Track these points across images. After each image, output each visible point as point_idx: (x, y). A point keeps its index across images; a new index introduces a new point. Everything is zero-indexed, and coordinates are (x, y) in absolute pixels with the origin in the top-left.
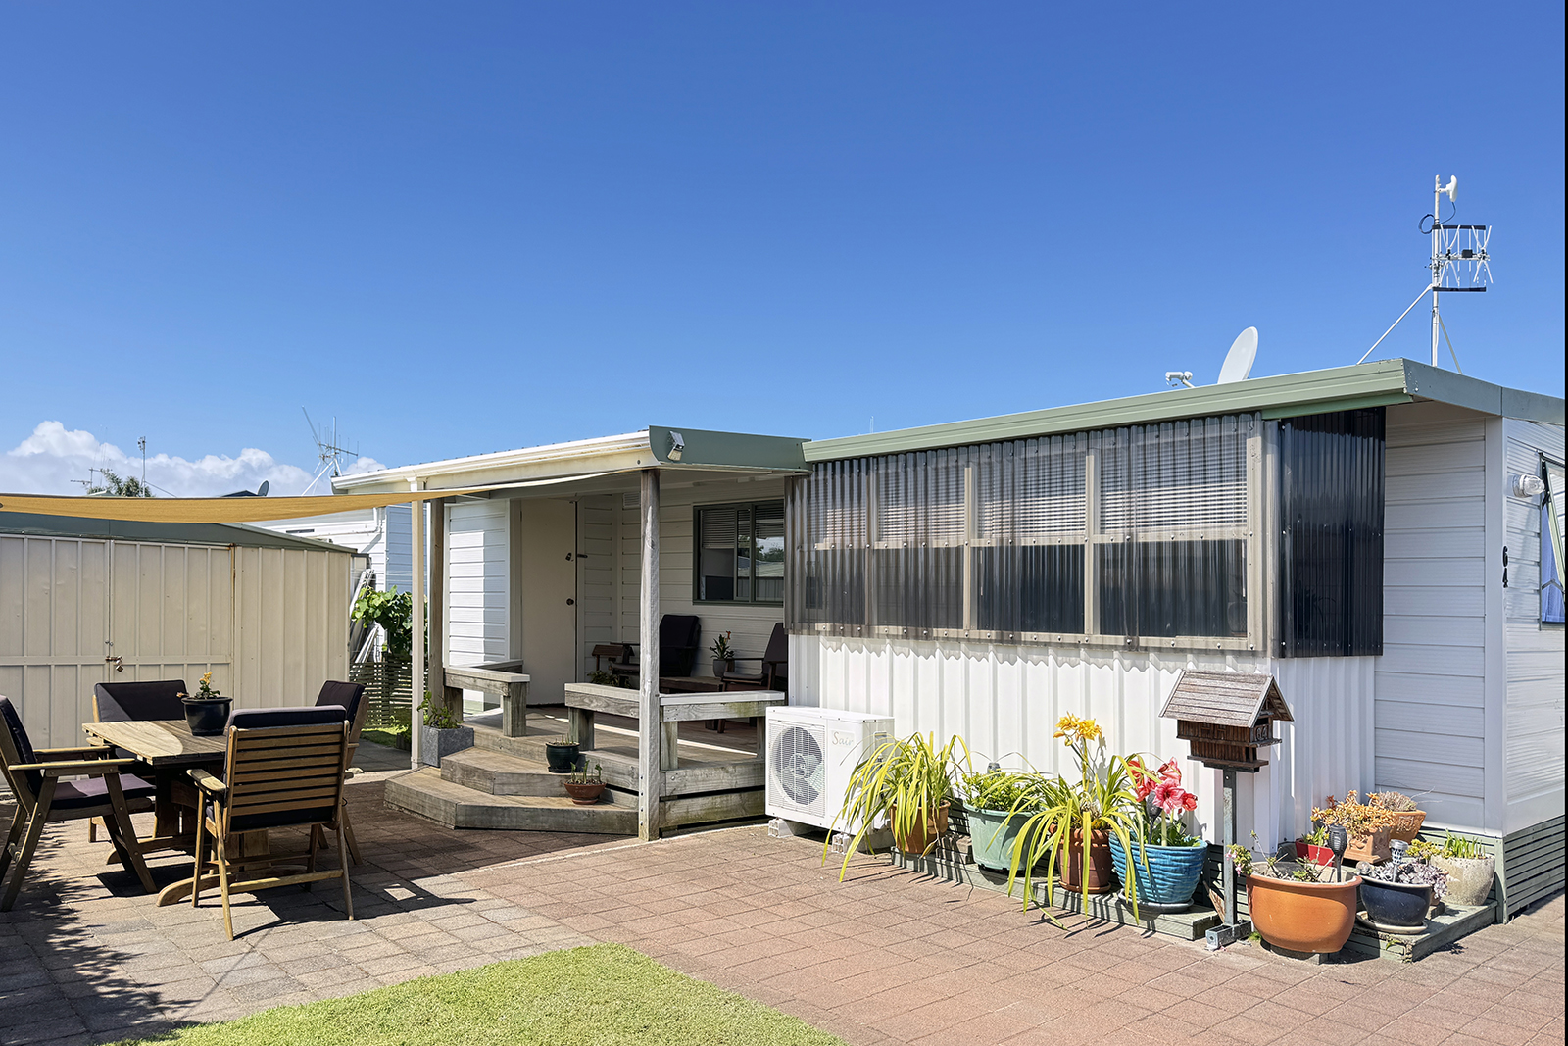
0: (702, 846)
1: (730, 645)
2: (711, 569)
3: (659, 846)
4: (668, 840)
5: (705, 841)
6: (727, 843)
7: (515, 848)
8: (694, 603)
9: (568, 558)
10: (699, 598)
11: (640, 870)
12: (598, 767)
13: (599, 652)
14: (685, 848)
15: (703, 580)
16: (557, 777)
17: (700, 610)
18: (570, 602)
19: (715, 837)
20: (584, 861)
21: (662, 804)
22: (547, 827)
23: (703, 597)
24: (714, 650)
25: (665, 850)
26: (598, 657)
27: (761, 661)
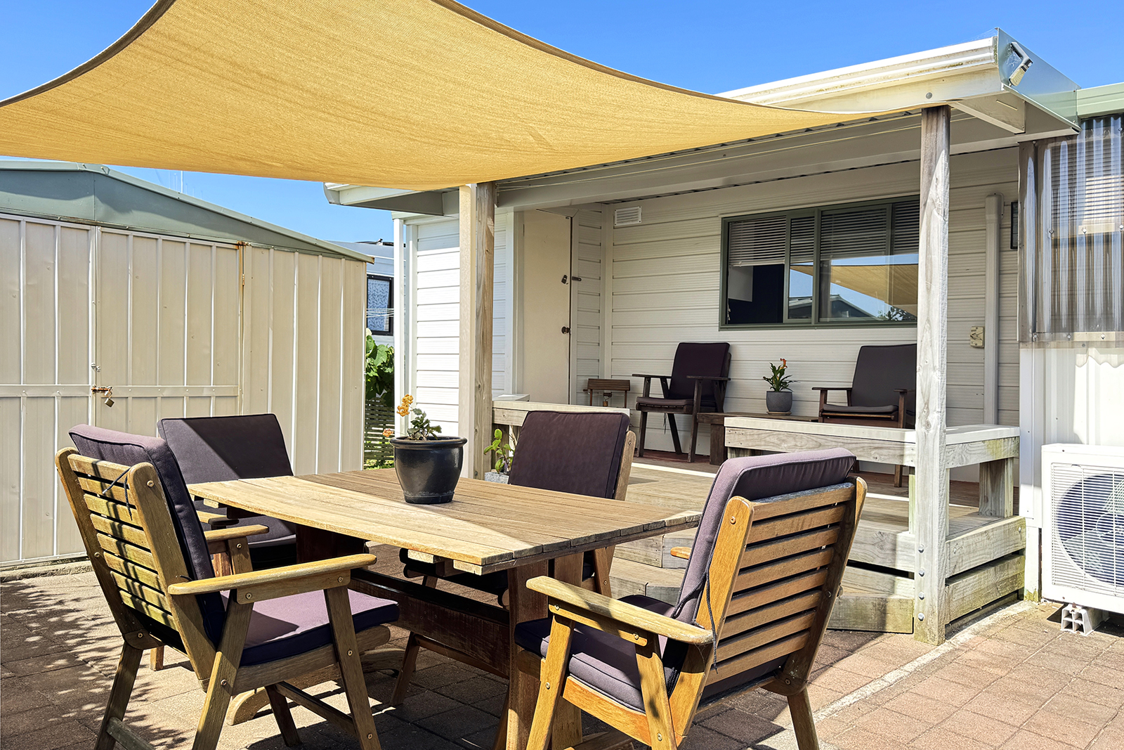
8: (721, 329)
9: (564, 281)
10: (726, 323)
13: (593, 387)
17: (731, 337)
18: (565, 330)
21: (947, 588)
24: (766, 380)
26: (592, 392)
27: (846, 391)
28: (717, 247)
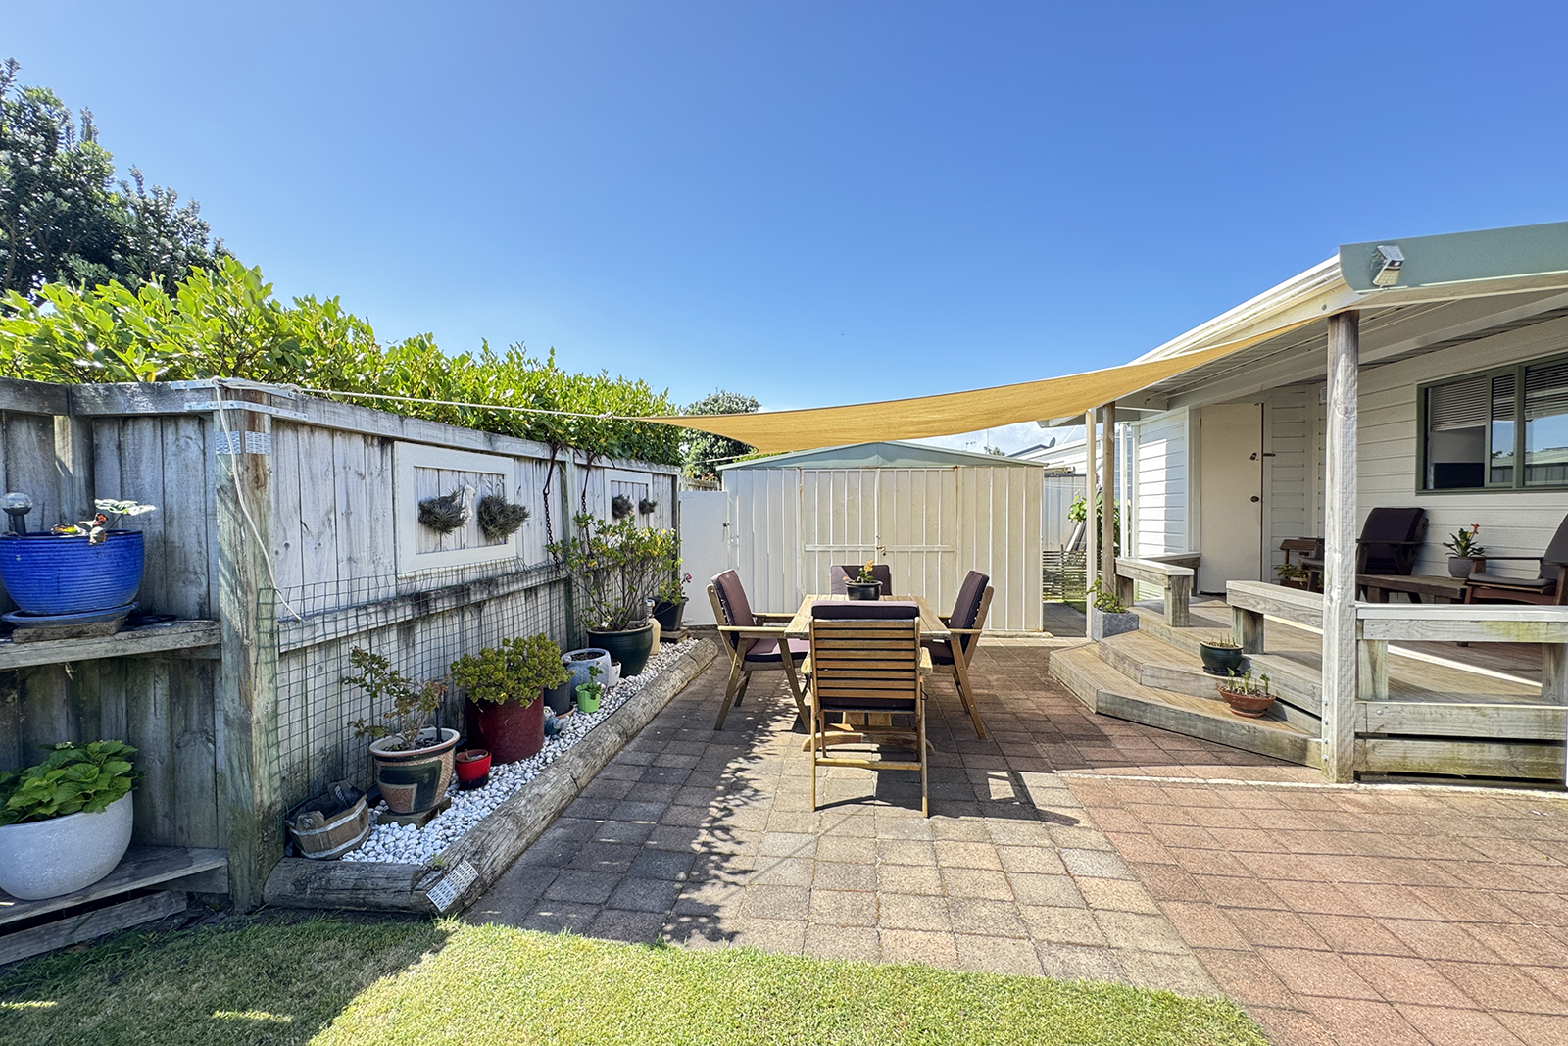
0: (1432, 813)
1: (1477, 541)
2: (1443, 454)
3: (1352, 796)
4: (1369, 787)
5: (1437, 805)
6: (1483, 819)
7: (1151, 753)
8: (1418, 494)
9: (1253, 458)
10: (1425, 487)
11: (1315, 836)
12: (1264, 677)
13: (1287, 546)
14: (1401, 811)
15: (1431, 469)
16: (1211, 681)
17: (1429, 502)
18: (1255, 499)
19: (1458, 802)
20: (1231, 796)
21: (1360, 741)
22: (1194, 732)
23: (1431, 487)
24: (1450, 546)
25: (1363, 805)
26: (1288, 551)
27: (1538, 561)
28: (1412, 414)
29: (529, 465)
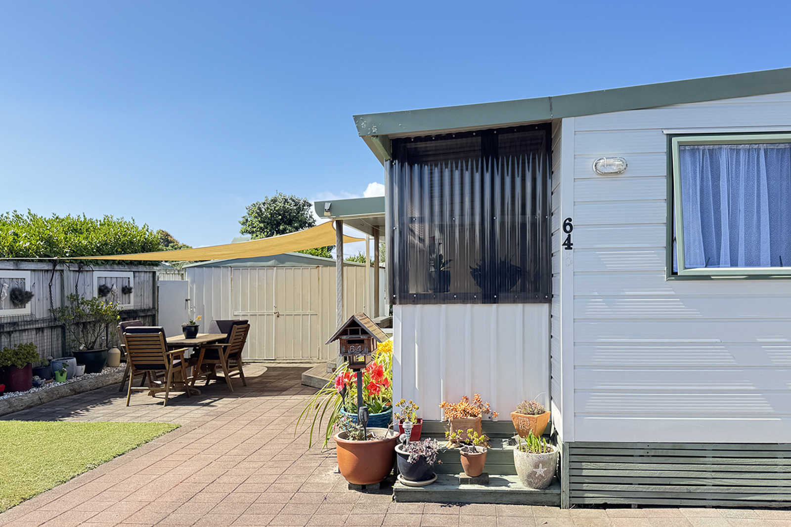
29: (41, 274)
